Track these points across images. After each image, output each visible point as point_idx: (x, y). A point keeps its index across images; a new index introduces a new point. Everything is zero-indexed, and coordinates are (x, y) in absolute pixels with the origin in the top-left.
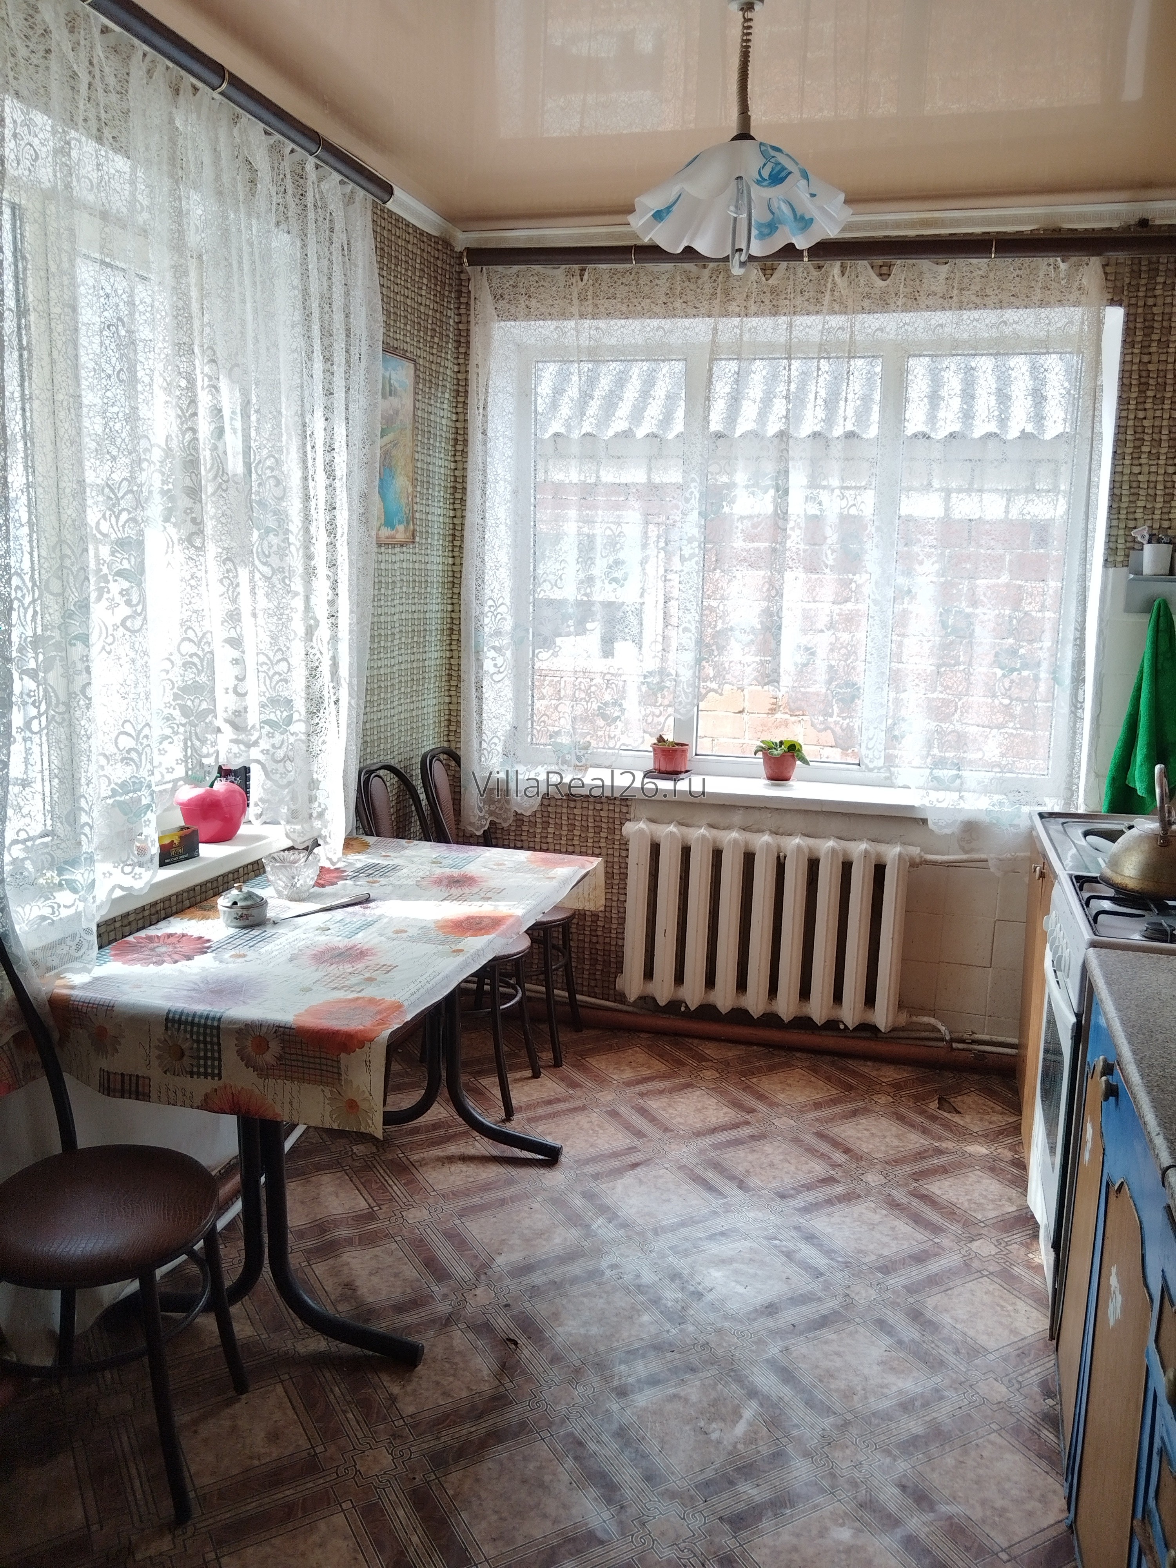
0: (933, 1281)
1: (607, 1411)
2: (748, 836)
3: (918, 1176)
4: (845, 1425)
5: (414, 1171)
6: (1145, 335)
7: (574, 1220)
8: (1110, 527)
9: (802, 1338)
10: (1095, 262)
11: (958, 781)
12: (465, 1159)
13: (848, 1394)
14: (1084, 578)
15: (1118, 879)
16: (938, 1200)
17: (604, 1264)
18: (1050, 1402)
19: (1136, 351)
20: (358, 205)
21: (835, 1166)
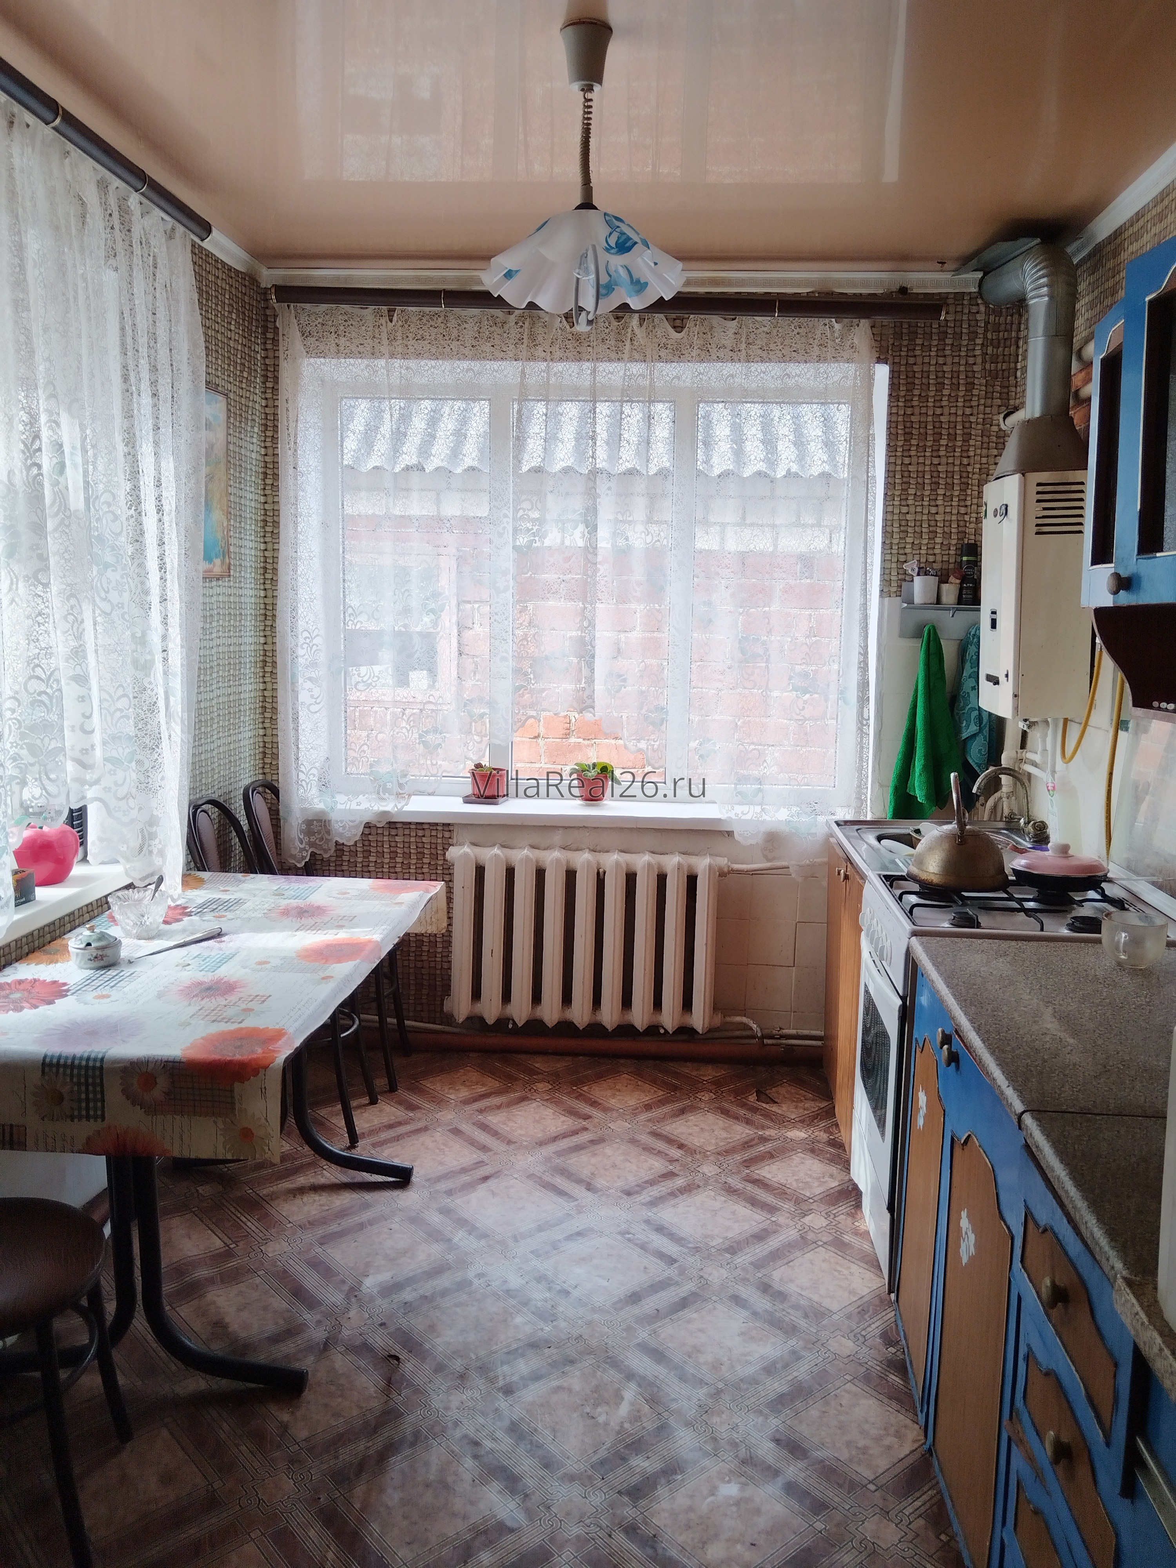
0: (775, 1256)
1: (497, 1409)
2: (569, 855)
3: (748, 1163)
4: (717, 1394)
5: (267, 1206)
6: (907, 390)
7: (435, 1235)
8: (884, 561)
9: (667, 1320)
10: (865, 323)
11: (760, 795)
12: (316, 1188)
13: (716, 1365)
14: (865, 607)
15: (924, 876)
16: (770, 1183)
17: (471, 1274)
18: (892, 1350)
19: (901, 404)
20: (178, 240)
21: (672, 1161)
